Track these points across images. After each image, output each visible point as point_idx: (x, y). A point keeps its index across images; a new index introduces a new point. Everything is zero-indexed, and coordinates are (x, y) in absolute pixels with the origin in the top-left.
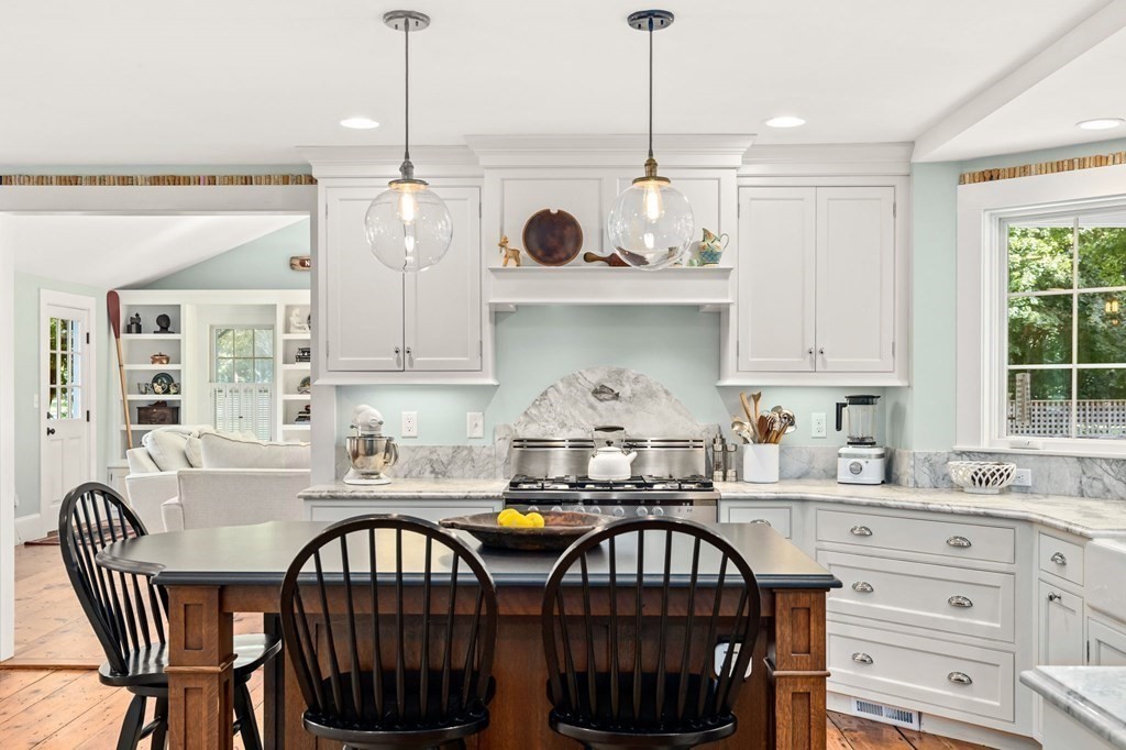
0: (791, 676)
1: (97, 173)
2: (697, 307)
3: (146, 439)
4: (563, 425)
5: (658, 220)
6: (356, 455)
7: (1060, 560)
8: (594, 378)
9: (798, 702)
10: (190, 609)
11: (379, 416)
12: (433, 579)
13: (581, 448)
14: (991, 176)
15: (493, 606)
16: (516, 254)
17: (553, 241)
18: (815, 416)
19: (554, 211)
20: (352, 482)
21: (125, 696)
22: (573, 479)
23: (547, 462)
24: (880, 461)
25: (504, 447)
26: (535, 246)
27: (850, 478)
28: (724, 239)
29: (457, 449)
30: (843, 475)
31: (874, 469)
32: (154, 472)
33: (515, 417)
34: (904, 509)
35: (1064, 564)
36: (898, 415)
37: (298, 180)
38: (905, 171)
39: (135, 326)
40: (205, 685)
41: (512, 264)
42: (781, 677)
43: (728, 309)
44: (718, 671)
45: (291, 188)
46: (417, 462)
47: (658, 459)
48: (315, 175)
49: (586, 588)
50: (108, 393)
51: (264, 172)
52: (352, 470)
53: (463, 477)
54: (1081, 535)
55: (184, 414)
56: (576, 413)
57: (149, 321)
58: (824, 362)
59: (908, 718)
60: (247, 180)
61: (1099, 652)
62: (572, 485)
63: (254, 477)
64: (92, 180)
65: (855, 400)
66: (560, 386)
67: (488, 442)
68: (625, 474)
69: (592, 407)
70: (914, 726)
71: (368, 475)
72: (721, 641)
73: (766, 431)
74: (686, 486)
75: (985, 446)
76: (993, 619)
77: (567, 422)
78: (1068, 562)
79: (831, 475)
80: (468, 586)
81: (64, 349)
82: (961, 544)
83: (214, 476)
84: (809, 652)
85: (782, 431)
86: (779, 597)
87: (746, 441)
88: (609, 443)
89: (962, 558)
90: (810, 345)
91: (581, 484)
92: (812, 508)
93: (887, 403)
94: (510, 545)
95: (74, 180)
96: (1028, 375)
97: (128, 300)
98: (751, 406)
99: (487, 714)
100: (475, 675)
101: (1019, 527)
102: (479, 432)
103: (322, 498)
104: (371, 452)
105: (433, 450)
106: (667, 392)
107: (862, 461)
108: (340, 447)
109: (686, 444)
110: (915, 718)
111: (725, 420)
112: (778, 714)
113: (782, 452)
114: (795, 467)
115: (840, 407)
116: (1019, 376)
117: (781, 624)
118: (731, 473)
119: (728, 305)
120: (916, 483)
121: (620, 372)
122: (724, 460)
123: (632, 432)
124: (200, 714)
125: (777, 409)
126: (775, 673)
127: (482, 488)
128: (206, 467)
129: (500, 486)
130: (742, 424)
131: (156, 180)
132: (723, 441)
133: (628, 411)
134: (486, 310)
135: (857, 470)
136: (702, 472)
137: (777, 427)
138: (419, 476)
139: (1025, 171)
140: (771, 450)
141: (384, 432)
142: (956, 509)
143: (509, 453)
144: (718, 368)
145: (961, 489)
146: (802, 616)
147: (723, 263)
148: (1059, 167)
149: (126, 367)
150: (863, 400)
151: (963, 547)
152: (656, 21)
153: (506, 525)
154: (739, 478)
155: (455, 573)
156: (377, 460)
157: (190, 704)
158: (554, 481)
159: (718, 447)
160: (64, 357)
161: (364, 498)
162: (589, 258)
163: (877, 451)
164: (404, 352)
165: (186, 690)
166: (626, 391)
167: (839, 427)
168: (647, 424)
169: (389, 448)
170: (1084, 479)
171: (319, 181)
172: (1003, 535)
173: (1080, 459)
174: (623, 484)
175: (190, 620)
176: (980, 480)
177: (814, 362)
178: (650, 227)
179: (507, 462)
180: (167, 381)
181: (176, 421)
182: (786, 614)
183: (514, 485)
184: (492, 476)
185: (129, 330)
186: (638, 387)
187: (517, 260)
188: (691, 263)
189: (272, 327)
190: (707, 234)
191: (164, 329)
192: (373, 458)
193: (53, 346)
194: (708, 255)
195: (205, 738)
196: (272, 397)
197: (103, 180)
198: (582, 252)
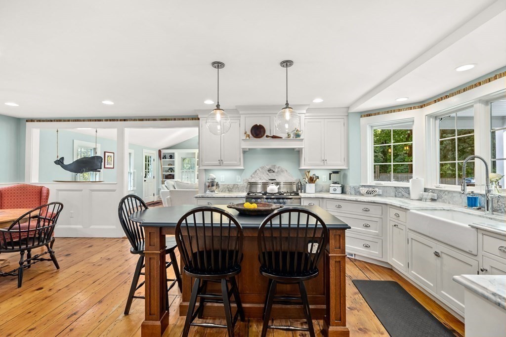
0: (335, 256)
1: (148, 118)
2: (293, 149)
3: (165, 182)
4: (260, 179)
5: (289, 120)
6: (209, 186)
7: (397, 215)
8: (268, 167)
9: (337, 264)
10: (151, 234)
11: (215, 177)
12: (223, 225)
13: (265, 185)
14: (369, 115)
15: (242, 234)
16: (249, 136)
17: (258, 133)
18: (323, 176)
19: (258, 125)
20: (208, 194)
21: (138, 256)
22: (263, 192)
23: (256, 188)
24: (341, 188)
25: (246, 184)
26: (254, 134)
27: (333, 192)
28: (302, 131)
29: (234, 185)
30: (331, 191)
31: (339, 190)
32: (167, 190)
33: (248, 177)
34: (350, 200)
35: (399, 216)
36: (345, 176)
37: (195, 119)
38: (347, 115)
39: (165, 157)
40: (155, 257)
41: (248, 138)
42: (331, 256)
43: (302, 150)
44: (309, 251)
45: (194, 121)
46: (224, 188)
47: (284, 187)
48: (199, 117)
49: (272, 229)
50: (158, 173)
51: (187, 117)
52: (208, 190)
53: (236, 192)
54: (406, 209)
55: (175, 177)
56: (263, 176)
57: (168, 156)
58: (327, 163)
59: (352, 255)
60: (183, 119)
61: (412, 242)
62: (263, 194)
63: (187, 191)
64: (146, 120)
65: (334, 172)
66: (260, 169)
67: (242, 183)
68: (276, 191)
69: (268, 174)
70: (353, 257)
71: (212, 191)
72: (309, 242)
73: (312, 180)
74: (292, 194)
75: (368, 184)
76: (376, 230)
77: (261, 178)
78: (400, 215)
79: (328, 191)
80: (234, 228)
81: (148, 162)
82: (367, 210)
83: (178, 191)
84: (340, 248)
85: (316, 180)
86: (330, 231)
87: (307, 183)
88: (272, 183)
89: (367, 214)
90: (323, 159)
91: (265, 194)
92: (325, 200)
93: (342, 173)
94: (247, 213)
95: (142, 120)
96: (379, 166)
97: (163, 152)
98: (307, 174)
99: (240, 268)
100: (237, 252)
101: (383, 206)
102: (240, 181)
103: (200, 197)
104: (213, 185)
105: (228, 185)
106: (286, 171)
107: (336, 188)
108: (205, 184)
109: (291, 184)
110: (353, 255)
111: (301, 178)
112: (331, 268)
113: (315, 185)
114: (319, 189)
115: (330, 174)
116: (376, 166)
117: (331, 239)
118: (303, 191)
119: (302, 148)
120: (351, 193)
121: (275, 166)
122: (301, 187)
123: (278, 181)
124: (154, 265)
125: (314, 175)
126: (330, 255)
127: (240, 195)
128: (176, 189)
129: (245, 194)
130: (305, 178)
131: (162, 120)
132: (301, 183)
133: (277, 175)
134: (241, 150)
135: (335, 190)
136: (295, 191)
137: (314, 179)
138: (225, 192)
139: (379, 114)
140: (313, 185)
141: (216, 181)
142: (365, 201)
143: (247, 186)
144: (299, 165)
145: (363, 195)
146: (338, 237)
147: (301, 138)
148: (388, 112)
149: (163, 166)
150: (336, 172)
151: (367, 211)
152: (288, 64)
153: (246, 207)
154: (305, 192)
155: (230, 224)
156: (214, 188)
157: (151, 262)
158: (258, 193)
159: (299, 184)
160: (148, 164)
161: (210, 197)
162: (267, 136)
163: (340, 185)
164: (221, 161)
165: (150, 258)
166: (276, 170)
167: (330, 179)
168: (281, 179)
169: (217, 185)
170: (396, 193)
171: (200, 119)
172: (379, 208)
173: (395, 187)
174: (275, 194)
175: (151, 237)
176: (368, 193)
177: (324, 163)
178: (287, 122)
179: (247, 188)
180: (172, 170)
181: (173, 178)
182: (333, 236)
183: (248, 194)
184: (243, 192)
185: (163, 158)
186: (279, 169)
187: (249, 137)
188: (293, 137)
189: (195, 157)
190: (297, 130)
191: (171, 158)
192: (213, 187)
193: (146, 162)
194: (298, 136)
195: (156, 273)
196: (195, 173)
197: (149, 120)
198: (265, 135)
